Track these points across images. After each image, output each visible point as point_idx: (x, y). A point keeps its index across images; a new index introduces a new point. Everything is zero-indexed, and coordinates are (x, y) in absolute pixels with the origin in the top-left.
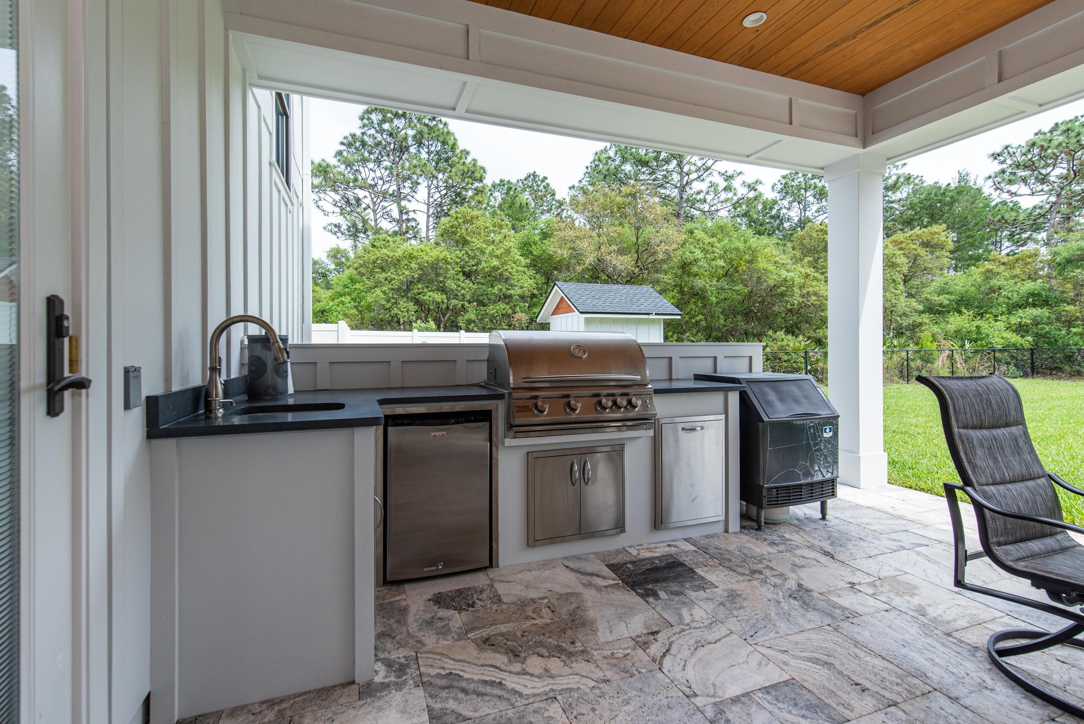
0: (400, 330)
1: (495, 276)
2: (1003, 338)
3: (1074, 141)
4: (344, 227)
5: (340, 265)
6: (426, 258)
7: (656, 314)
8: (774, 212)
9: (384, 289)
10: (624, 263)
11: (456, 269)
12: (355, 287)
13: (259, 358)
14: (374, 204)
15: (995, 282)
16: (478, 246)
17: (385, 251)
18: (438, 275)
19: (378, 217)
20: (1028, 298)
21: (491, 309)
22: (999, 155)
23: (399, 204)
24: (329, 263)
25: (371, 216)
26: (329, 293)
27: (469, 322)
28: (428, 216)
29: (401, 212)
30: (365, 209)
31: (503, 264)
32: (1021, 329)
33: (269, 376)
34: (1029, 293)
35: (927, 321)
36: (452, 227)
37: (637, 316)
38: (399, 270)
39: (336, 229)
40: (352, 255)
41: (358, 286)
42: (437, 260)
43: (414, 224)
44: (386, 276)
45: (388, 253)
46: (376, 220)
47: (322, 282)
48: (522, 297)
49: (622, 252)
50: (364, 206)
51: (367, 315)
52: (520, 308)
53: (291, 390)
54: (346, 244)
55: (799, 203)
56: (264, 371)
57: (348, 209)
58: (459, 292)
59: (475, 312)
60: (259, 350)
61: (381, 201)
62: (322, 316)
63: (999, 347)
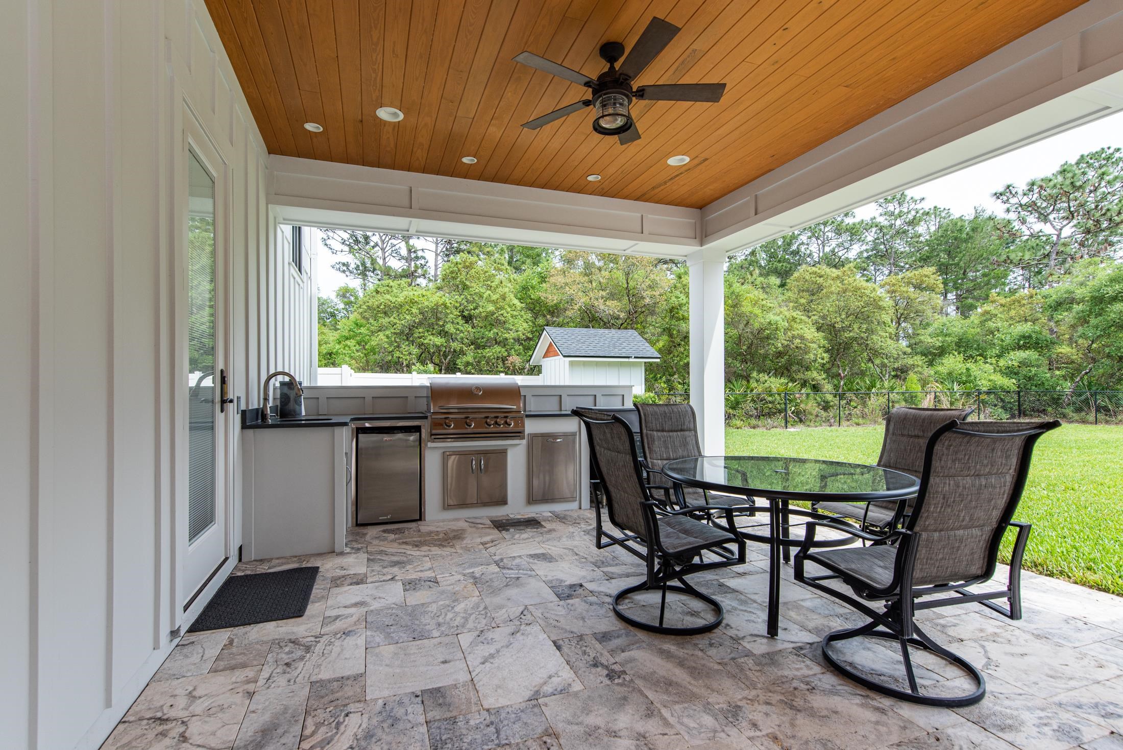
0: (403, 372)
1: (493, 321)
2: (990, 381)
3: (1068, 182)
4: (352, 266)
5: (349, 303)
6: (426, 303)
7: (635, 357)
8: (794, 247)
9: (387, 332)
10: (612, 308)
11: (455, 313)
12: (359, 331)
13: (286, 394)
14: (383, 242)
15: (991, 324)
16: (477, 291)
17: (388, 297)
18: (438, 319)
19: (386, 255)
20: (1019, 340)
21: (488, 353)
22: (1001, 194)
23: (407, 243)
24: (339, 302)
25: (380, 253)
26: (336, 335)
27: (468, 364)
28: (437, 255)
29: (410, 251)
30: (373, 247)
31: (497, 309)
32: (1010, 372)
33: (292, 405)
34: (1021, 336)
35: (920, 363)
36: (452, 272)
37: (619, 360)
38: (401, 315)
39: (345, 268)
40: (361, 294)
41: (363, 330)
42: (437, 305)
43: (423, 262)
44: (389, 320)
45: (391, 298)
46: (385, 259)
47: (330, 322)
48: (517, 340)
49: (612, 296)
50: (372, 244)
51: (372, 358)
52: (515, 351)
53: (303, 413)
54: (355, 283)
55: (817, 238)
56: (289, 401)
57: (356, 247)
58: (458, 335)
59: (472, 354)
60: (286, 390)
61: (390, 239)
62: (329, 359)
63: (985, 389)
